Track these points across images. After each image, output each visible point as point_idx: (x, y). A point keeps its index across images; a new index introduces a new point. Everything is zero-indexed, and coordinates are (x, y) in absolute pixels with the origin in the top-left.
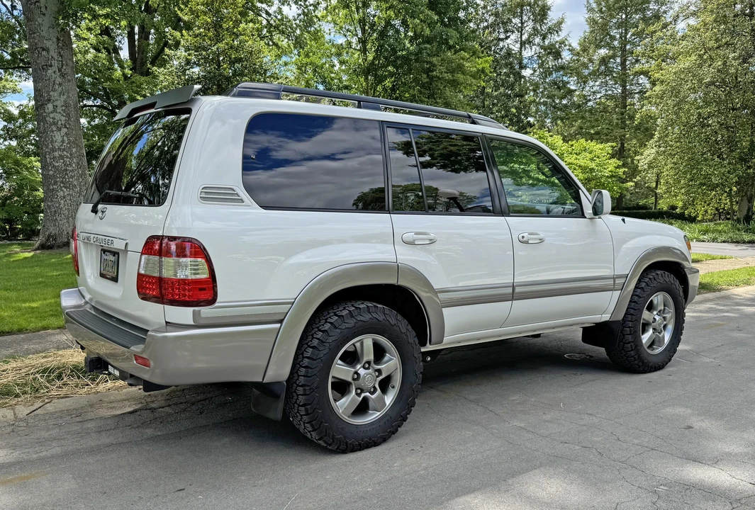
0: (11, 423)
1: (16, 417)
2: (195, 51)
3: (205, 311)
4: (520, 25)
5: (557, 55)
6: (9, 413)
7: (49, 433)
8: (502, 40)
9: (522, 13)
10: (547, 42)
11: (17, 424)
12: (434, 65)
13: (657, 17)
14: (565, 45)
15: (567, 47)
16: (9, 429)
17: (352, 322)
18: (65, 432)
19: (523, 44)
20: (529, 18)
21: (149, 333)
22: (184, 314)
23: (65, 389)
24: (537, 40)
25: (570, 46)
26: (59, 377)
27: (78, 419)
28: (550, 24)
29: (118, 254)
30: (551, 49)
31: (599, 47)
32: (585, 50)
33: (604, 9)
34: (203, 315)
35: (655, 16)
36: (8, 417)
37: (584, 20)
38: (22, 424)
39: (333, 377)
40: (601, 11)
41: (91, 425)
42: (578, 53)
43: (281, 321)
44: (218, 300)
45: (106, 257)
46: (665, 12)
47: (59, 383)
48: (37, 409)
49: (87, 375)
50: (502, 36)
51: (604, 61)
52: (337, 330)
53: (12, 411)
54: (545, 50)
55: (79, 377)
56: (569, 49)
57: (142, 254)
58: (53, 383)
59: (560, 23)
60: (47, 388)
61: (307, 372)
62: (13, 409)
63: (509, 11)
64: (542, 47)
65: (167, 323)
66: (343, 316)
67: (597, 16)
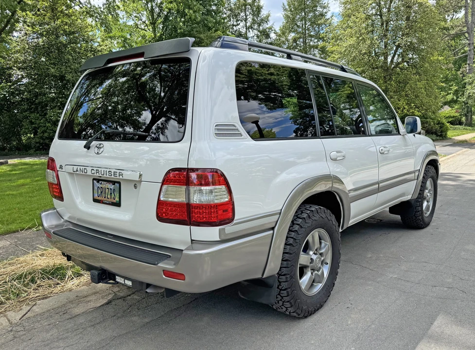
0: (9, 329)
1: (11, 323)
2: (40, 26)
3: (229, 229)
4: (245, 17)
5: (268, 36)
6: (3, 321)
7: (50, 334)
8: (236, 26)
9: (245, 10)
10: (261, 28)
11: (14, 329)
12: (203, 40)
13: (322, 15)
14: (272, 30)
15: (273, 31)
16: (10, 336)
17: (310, 222)
18: (63, 331)
19: (248, 28)
20: (250, 13)
21: (184, 252)
22: (211, 233)
23: (41, 290)
24: (256, 26)
25: (275, 31)
26: (33, 281)
27: (67, 316)
28: (262, 17)
29: (119, 183)
30: (264, 32)
31: (290, 32)
32: (284, 33)
33: (293, 9)
34: (227, 232)
35: (321, 15)
36: (4, 324)
37: (282, 16)
38: (19, 329)
39: (300, 264)
40: (291, 11)
41: (81, 320)
42: (280, 35)
43: (273, 229)
44: (235, 218)
45: (100, 186)
46: (326, 13)
47: (34, 286)
48: (27, 313)
49: (55, 276)
50: (235, 23)
51: (295, 40)
52: (304, 229)
53: (5, 318)
54: (261, 33)
55: (49, 278)
56: (274, 33)
57: (163, 184)
58: (29, 287)
59: (268, 16)
60: (26, 291)
61: (288, 264)
62: (5, 316)
63: (238, 8)
64: (259, 31)
65: (192, 240)
66: (304, 218)
67: (289, 13)
